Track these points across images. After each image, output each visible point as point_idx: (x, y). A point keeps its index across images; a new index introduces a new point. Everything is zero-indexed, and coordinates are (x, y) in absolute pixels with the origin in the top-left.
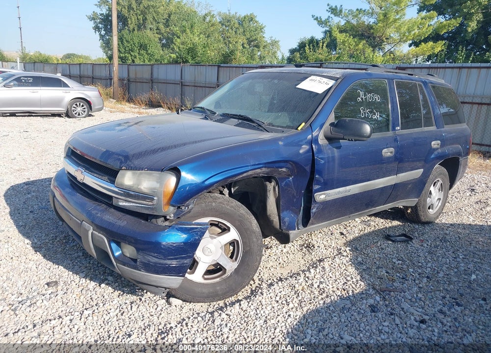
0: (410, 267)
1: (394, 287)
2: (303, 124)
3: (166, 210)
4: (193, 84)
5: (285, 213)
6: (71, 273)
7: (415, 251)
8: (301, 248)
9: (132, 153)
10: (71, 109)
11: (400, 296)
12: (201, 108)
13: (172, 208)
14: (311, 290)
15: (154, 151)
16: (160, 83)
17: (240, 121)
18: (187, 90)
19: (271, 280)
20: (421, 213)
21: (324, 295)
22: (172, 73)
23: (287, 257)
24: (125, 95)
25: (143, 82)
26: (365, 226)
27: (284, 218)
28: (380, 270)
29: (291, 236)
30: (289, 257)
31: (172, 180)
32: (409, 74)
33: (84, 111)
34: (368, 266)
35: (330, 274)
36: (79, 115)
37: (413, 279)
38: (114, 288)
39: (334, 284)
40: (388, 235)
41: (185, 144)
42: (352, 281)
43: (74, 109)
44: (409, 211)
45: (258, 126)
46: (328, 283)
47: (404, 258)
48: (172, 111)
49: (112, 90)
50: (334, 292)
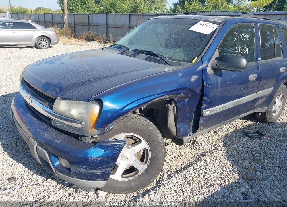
0: (265, 159)
1: (256, 176)
2: (196, 58)
3: (92, 132)
4: (114, 26)
5: (181, 124)
6: (27, 169)
7: (267, 145)
8: (189, 144)
9: (65, 85)
10: (38, 43)
11: (262, 184)
12: (119, 45)
13: (96, 131)
14: (199, 180)
15: (83, 83)
16: (94, 25)
17: (148, 56)
18: (110, 30)
19: (170, 171)
20: (268, 116)
21: (209, 184)
22: (101, 19)
23: (180, 152)
24: (72, 33)
25: (83, 25)
26: (230, 125)
27: (180, 128)
28: (245, 161)
29: (185, 141)
30: (181, 152)
31: (96, 108)
32: (267, 19)
33: (47, 44)
34: (236, 158)
35: (211, 165)
36: (43, 46)
37: (269, 169)
38: (57, 182)
39: (214, 174)
40: (246, 133)
41: (106, 77)
42: (226, 171)
43: (40, 43)
44: (259, 115)
45: (162, 61)
46: (210, 174)
47: (260, 151)
48: (101, 43)
49: (65, 30)
50: (215, 181)
